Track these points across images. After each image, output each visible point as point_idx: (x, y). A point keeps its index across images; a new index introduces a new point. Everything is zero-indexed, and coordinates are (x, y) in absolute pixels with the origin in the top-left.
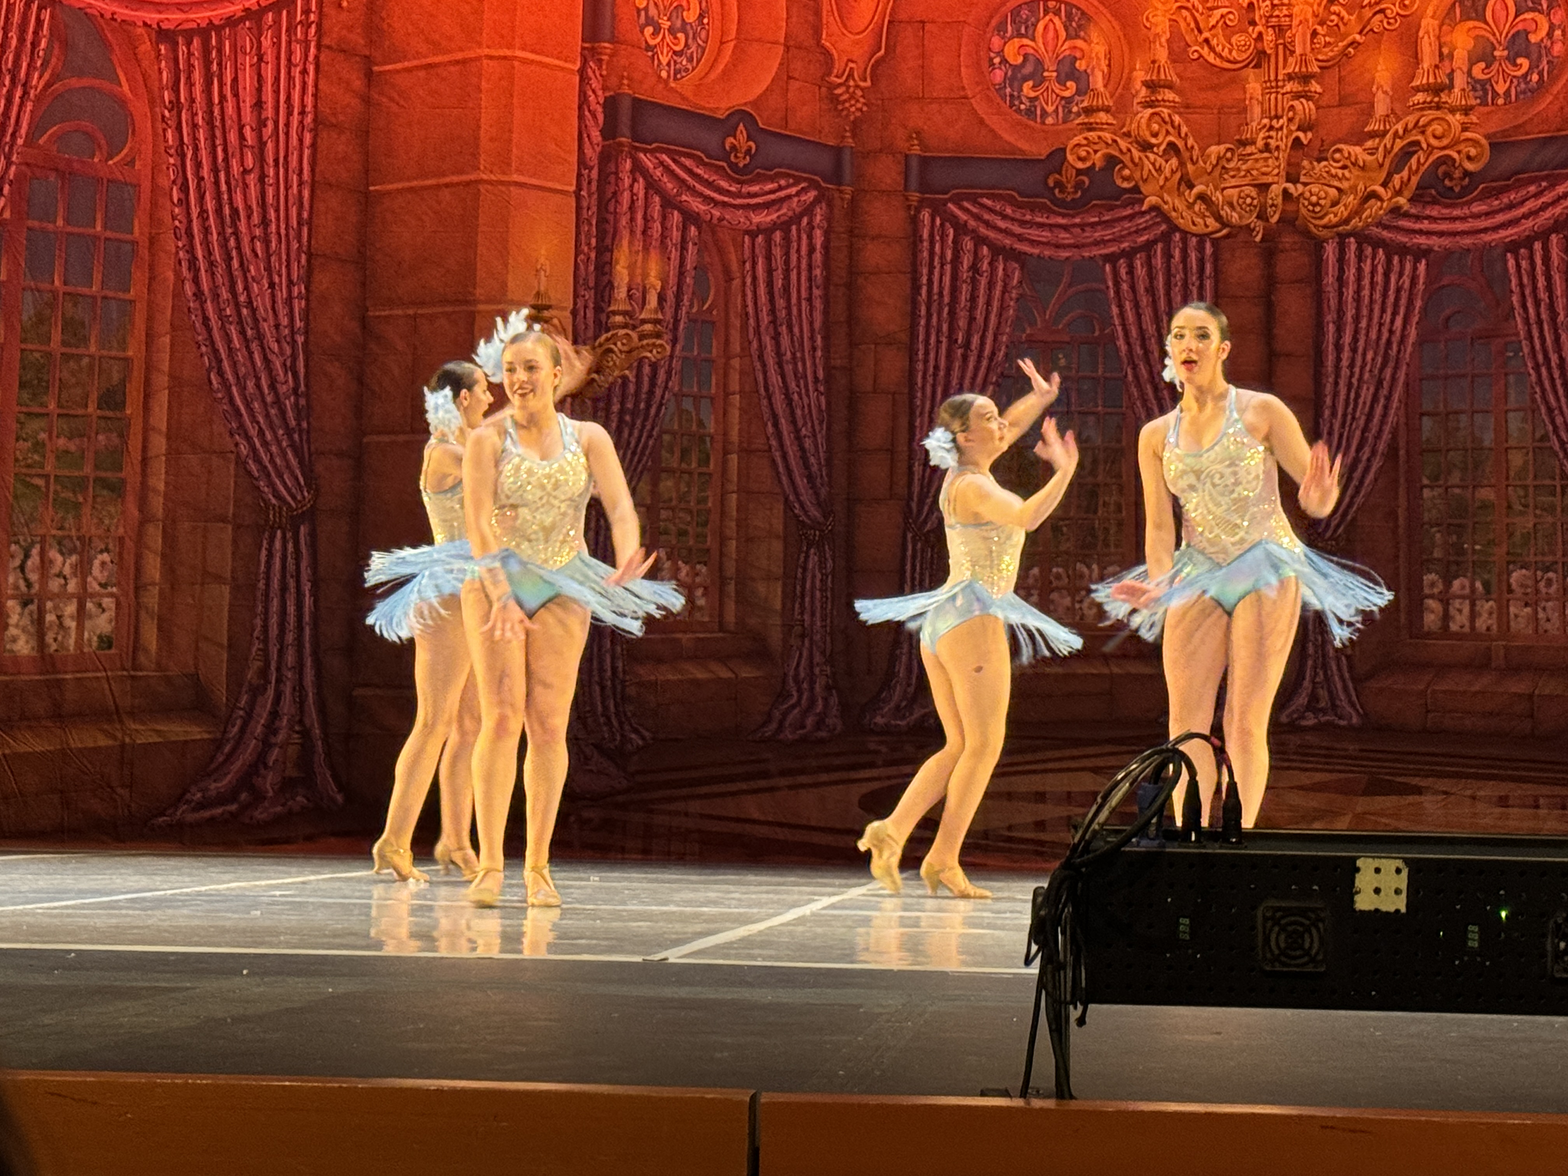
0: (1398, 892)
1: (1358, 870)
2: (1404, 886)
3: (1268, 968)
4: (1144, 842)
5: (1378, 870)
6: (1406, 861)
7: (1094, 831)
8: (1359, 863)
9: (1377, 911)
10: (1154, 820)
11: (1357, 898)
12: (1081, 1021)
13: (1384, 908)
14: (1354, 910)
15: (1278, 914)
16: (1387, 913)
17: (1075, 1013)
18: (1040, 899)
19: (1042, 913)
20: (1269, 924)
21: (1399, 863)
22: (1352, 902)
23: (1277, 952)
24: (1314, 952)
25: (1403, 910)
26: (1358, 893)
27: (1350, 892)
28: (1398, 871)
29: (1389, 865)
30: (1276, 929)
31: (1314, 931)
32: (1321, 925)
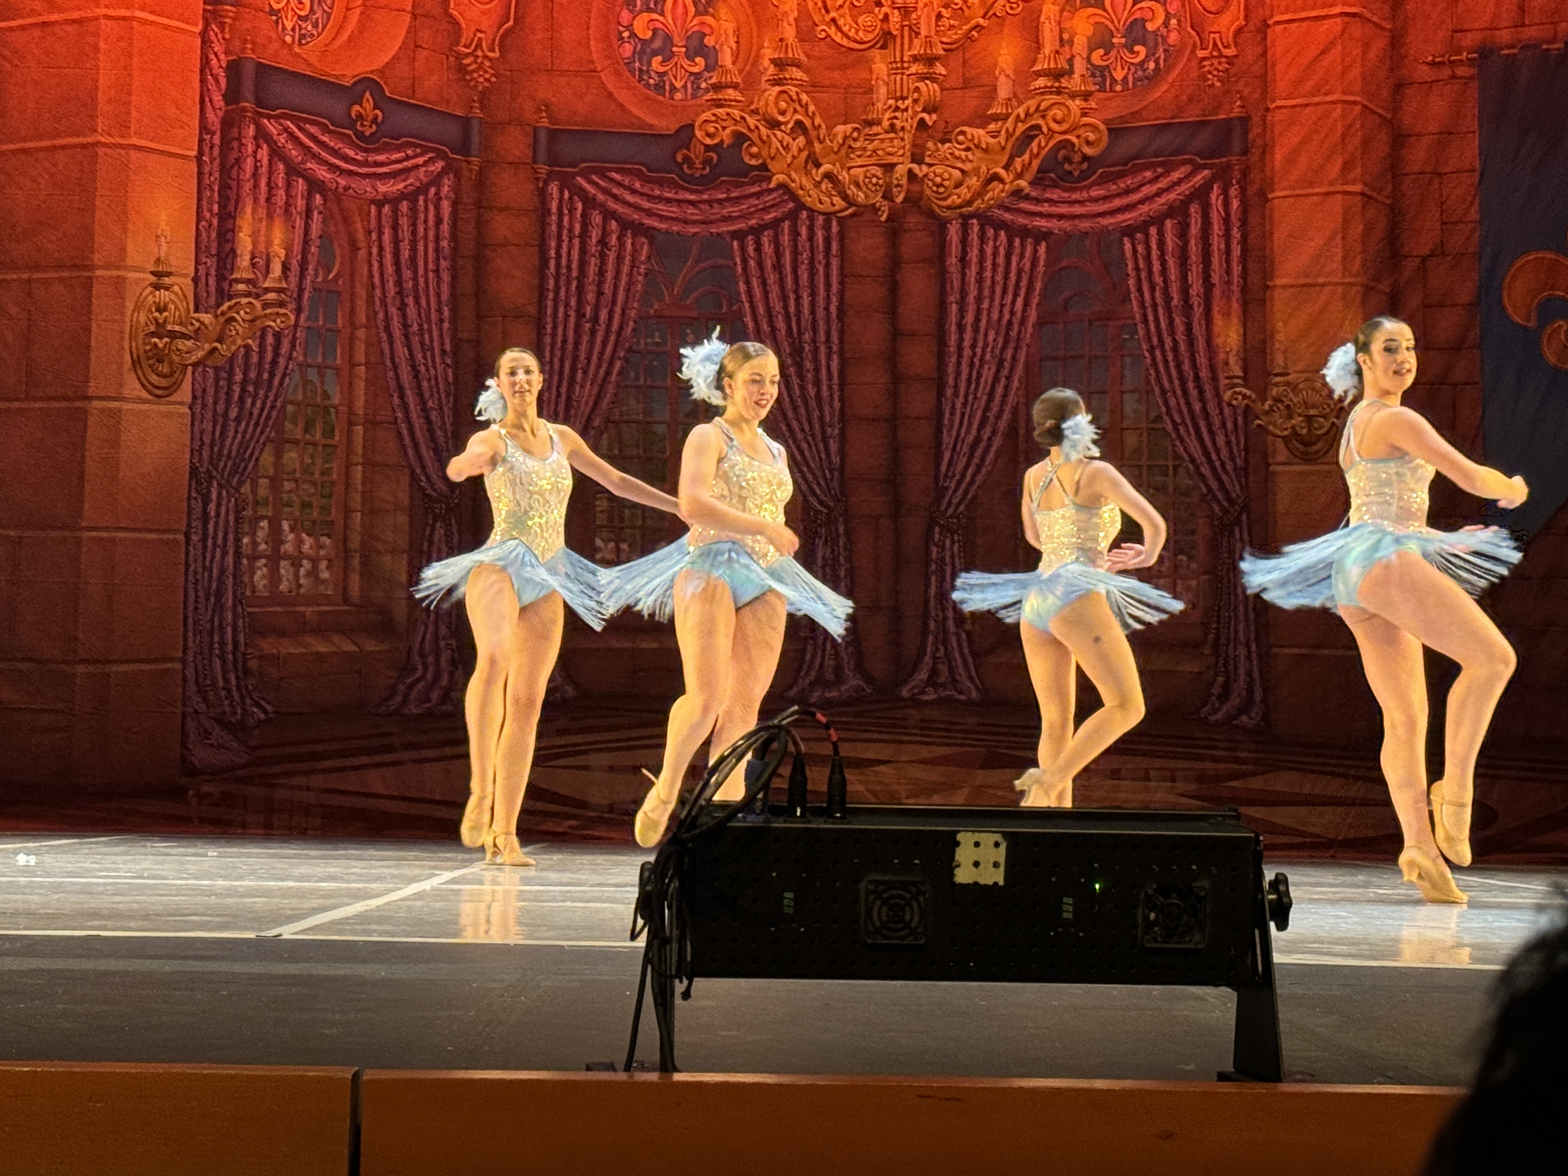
0: (996, 865)
1: (958, 844)
2: (1002, 860)
3: (870, 941)
4: (750, 818)
5: (977, 844)
6: (1005, 835)
7: (701, 806)
8: (960, 837)
9: (976, 884)
10: (760, 796)
11: (957, 872)
12: (686, 995)
13: (982, 881)
14: (954, 884)
15: (881, 888)
16: (986, 886)
17: (679, 987)
18: (646, 874)
19: (649, 888)
20: (871, 897)
21: (998, 837)
22: (953, 875)
23: (878, 924)
24: (914, 924)
25: (1001, 883)
26: (958, 866)
27: (949, 864)
28: (997, 845)
29: (988, 838)
30: (878, 903)
31: (914, 903)
32: (922, 899)
